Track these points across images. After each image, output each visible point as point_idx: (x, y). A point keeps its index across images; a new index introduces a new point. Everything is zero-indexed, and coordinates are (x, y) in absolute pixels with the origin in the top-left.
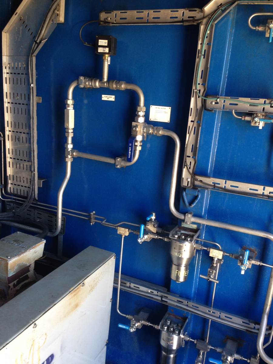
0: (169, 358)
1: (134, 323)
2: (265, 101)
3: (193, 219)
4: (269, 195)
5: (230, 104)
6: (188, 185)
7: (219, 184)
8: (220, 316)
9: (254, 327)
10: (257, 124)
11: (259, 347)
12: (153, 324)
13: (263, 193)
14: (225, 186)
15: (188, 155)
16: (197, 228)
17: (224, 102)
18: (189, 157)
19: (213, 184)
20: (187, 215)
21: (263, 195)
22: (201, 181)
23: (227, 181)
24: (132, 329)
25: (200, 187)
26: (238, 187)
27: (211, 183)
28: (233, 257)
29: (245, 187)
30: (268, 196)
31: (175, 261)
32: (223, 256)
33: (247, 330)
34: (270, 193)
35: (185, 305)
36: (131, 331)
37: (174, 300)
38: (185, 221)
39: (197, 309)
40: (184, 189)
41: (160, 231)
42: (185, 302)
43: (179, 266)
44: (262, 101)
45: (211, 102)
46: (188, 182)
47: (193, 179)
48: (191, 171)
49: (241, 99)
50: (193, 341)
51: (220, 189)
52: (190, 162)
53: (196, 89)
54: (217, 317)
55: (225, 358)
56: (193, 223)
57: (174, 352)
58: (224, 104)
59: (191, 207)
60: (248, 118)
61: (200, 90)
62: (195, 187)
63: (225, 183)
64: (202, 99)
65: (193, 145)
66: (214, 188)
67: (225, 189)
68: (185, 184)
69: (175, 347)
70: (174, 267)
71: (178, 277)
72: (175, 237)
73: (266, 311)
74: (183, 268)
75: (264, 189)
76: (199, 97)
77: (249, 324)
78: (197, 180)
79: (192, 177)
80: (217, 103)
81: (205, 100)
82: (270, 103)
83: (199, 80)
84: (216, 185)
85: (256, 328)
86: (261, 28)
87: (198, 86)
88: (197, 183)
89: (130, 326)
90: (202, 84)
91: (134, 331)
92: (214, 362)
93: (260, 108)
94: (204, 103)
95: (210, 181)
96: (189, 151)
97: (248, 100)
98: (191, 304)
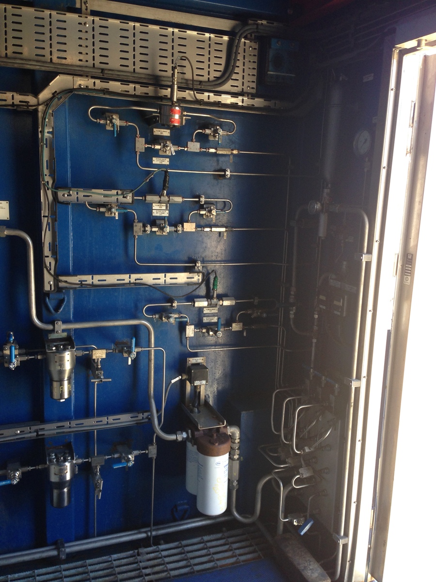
0: (64, 492)
1: (12, 475)
2: (117, 192)
3: (64, 327)
4: (135, 282)
5: (84, 196)
6: (51, 289)
7: (86, 281)
8: (107, 422)
9: (143, 417)
10: (113, 215)
11: (156, 428)
12: (35, 466)
13: (130, 281)
14: (92, 282)
15: (46, 255)
16: (67, 336)
17: (77, 194)
18: (48, 257)
19: (80, 282)
20: (57, 323)
21: (130, 283)
22: (66, 282)
23: (94, 276)
24: (15, 481)
25: (66, 288)
26: (105, 280)
27: (78, 282)
28: (117, 351)
29: (112, 279)
30: (135, 284)
31: (55, 376)
32: (107, 354)
33: (137, 423)
34: (136, 280)
35: (68, 428)
36: (15, 483)
37: (53, 428)
38: (56, 331)
39: (82, 425)
40: (47, 294)
41: (24, 351)
42: (67, 424)
43: (61, 381)
44: (114, 192)
45: (63, 195)
46: (51, 285)
47: (57, 281)
48: (52, 272)
49: (94, 190)
50: (87, 460)
51: (88, 286)
52: (50, 263)
53: (44, 181)
54: (105, 425)
55: (126, 458)
56: (64, 331)
57: (67, 484)
58: (77, 196)
59: (58, 313)
60: (102, 210)
61: (48, 182)
62: (59, 290)
63: (92, 279)
64: (52, 191)
65: (49, 243)
66: (82, 286)
67: (93, 285)
68: (47, 288)
69: (68, 477)
70: (55, 384)
71: (62, 395)
72: (52, 350)
73: (151, 395)
74: (66, 383)
75: (130, 278)
76: (48, 189)
77: (137, 417)
78: (61, 281)
79: (54, 279)
80: (69, 195)
81: (55, 192)
82: (122, 194)
83: (46, 171)
84: (83, 283)
85: (144, 418)
86: (103, 121)
87: (45, 177)
88: (61, 285)
89: (11, 479)
90: (49, 175)
91: (19, 482)
92: (119, 467)
93: (114, 199)
94: (55, 195)
95: (75, 280)
96: (47, 251)
97: (101, 191)
98: (74, 423)
